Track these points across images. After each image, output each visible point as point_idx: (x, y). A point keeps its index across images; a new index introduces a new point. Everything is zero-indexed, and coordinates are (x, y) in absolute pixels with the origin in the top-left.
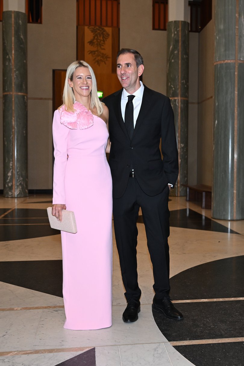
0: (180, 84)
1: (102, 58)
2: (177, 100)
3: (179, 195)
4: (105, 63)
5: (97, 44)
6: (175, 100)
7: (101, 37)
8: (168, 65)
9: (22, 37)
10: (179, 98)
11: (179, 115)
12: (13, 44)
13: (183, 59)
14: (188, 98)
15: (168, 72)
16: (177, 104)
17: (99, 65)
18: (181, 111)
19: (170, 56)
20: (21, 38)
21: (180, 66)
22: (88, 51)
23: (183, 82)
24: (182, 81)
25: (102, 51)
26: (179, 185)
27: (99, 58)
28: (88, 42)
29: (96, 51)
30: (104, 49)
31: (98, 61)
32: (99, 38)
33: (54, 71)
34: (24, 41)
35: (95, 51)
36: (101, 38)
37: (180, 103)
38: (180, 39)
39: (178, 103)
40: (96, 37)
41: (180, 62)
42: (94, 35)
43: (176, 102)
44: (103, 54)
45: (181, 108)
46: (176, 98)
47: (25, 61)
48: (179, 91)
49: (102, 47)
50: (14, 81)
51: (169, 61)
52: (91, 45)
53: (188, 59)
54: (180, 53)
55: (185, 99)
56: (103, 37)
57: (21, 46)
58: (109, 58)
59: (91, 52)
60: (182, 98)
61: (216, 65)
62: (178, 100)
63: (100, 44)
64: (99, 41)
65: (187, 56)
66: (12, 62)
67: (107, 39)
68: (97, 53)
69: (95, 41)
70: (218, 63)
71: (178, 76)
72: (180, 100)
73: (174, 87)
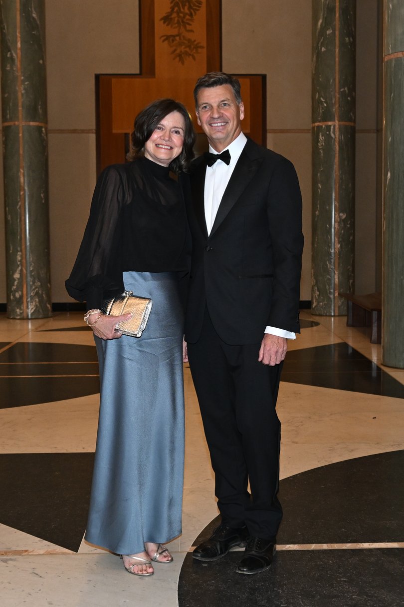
0: (338, 96)
1: (187, 49)
2: (332, 127)
3: (337, 314)
4: (194, 59)
5: (178, 22)
6: (328, 127)
7: (186, 8)
8: (315, 59)
9: (34, 15)
10: (337, 123)
11: (337, 155)
12: (18, 31)
13: (343, 44)
14: (354, 121)
15: (314, 72)
16: (332, 135)
17: (183, 63)
18: (341, 148)
19: (319, 38)
20: (33, 18)
21: (337, 59)
22: (162, 36)
23: (345, 91)
24: (342, 90)
25: (189, 36)
26: (337, 294)
27: (183, 49)
28: (161, 19)
29: (177, 36)
30: (192, 31)
31: (180, 55)
32: (182, 10)
33: (98, 77)
34: (38, 22)
35: (174, 36)
36: (186, 10)
37: (337, 134)
38: (337, 4)
39: (334, 133)
40: (176, 9)
41: (337, 50)
42: (172, 5)
43: (329, 131)
44: (189, 40)
45: (340, 143)
46: (330, 123)
47: (41, 62)
48: (335, 109)
49: (188, 27)
50: (20, 100)
51: (316, 50)
52: (168, 25)
53: (353, 44)
54: (337, 33)
55: (347, 123)
56: (190, 8)
57: (33, 33)
58: (202, 47)
59: (168, 38)
60: (342, 123)
61: (387, 62)
62: (334, 126)
63: (183, 22)
64: (181, 15)
65: (351, 40)
66: (18, 63)
67: (198, 10)
68: (177, 38)
69: (174, 15)
70: (392, 57)
71: (334, 80)
72: (337, 126)
73: (326, 102)
